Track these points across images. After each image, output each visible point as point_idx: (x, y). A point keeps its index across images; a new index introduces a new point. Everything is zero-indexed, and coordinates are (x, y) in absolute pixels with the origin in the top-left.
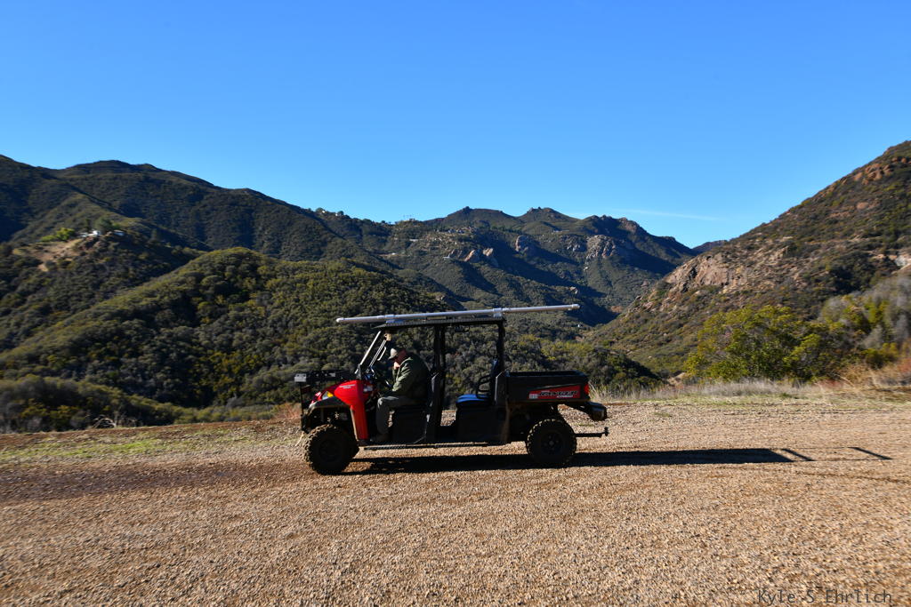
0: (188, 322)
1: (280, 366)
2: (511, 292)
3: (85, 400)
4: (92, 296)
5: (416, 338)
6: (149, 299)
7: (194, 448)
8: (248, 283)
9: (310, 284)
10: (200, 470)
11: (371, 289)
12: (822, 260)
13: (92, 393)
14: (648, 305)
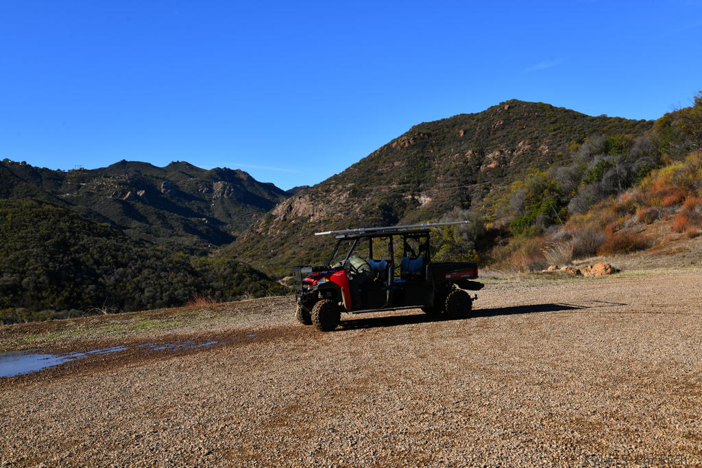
11: (59, 221)
12: (374, 198)
14: (260, 230)
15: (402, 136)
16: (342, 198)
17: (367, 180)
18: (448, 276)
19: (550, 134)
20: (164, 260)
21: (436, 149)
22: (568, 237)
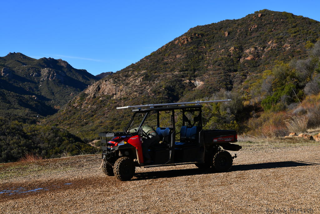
12: (161, 82)
14: (76, 105)
15: (182, 36)
16: (137, 81)
17: (156, 68)
18: (215, 140)
19: (292, 35)
21: (208, 45)
22: (304, 112)
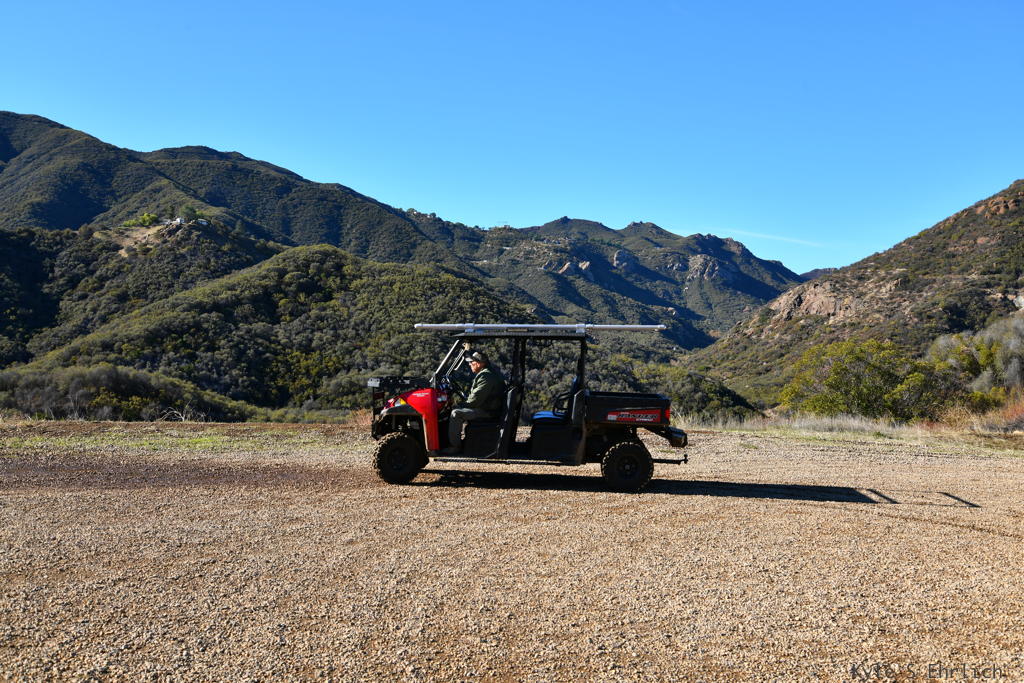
0: (268, 319)
1: (360, 370)
2: (606, 308)
3: (158, 392)
4: (171, 286)
5: (503, 350)
6: (229, 292)
7: (261, 448)
8: (332, 282)
9: (396, 288)
10: (266, 470)
11: (459, 297)
12: (936, 296)
13: (165, 385)
14: (749, 331)
15: (994, 197)
16: (883, 290)
17: (928, 265)
20: (597, 363)
